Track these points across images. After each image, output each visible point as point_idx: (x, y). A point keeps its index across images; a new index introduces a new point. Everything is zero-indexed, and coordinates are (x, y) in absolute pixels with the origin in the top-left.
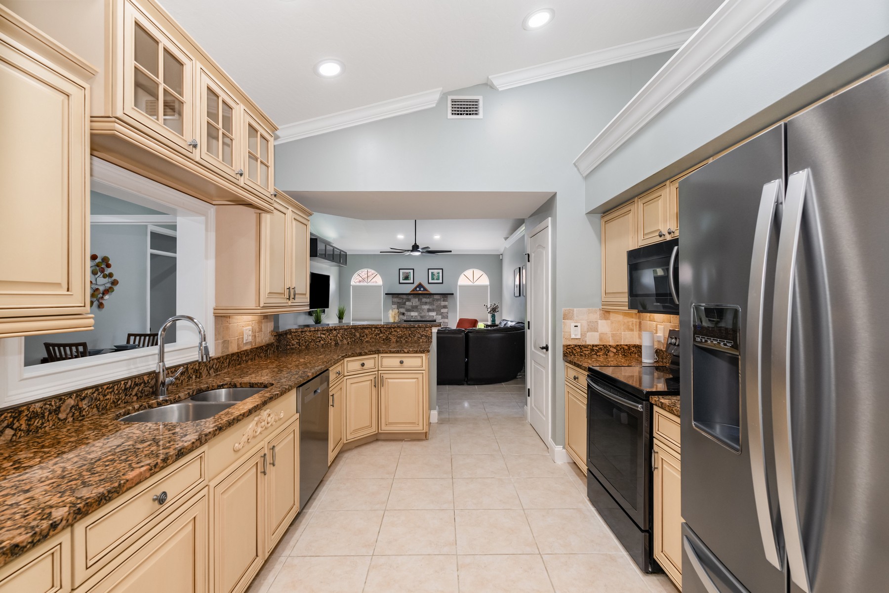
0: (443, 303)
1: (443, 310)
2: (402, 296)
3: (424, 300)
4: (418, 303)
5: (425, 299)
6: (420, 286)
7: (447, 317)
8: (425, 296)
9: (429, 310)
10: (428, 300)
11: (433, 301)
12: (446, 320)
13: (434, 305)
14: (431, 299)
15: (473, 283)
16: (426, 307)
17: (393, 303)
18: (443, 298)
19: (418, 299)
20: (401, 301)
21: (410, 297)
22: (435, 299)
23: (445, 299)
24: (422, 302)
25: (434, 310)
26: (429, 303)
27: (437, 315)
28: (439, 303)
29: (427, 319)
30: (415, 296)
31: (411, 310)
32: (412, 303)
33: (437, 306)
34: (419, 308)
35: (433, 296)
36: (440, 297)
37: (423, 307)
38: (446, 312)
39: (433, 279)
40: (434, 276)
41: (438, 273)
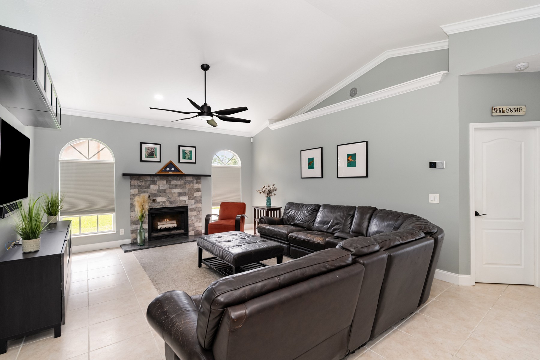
0: (196, 186)
1: (196, 194)
2: (144, 178)
3: (174, 182)
4: (166, 186)
5: (175, 181)
6: (171, 164)
7: (201, 202)
8: (175, 177)
9: (180, 194)
10: (178, 183)
11: (185, 183)
12: (200, 205)
13: (185, 188)
14: (182, 181)
15: (225, 164)
16: (176, 191)
17: (132, 187)
18: (196, 180)
19: (167, 182)
20: (143, 184)
21: (155, 178)
22: (188, 181)
23: (199, 181)
24: (172, 184)
25: (185, 194)
26: (180, 186)
27: (189, 199)
28: (192, 185)
29: (178, 205)
30: (162, 177)
31: (157, 194)
32: (159, 186)
33: (189, 190)
34: (167, 192)
35: (186, 177)
36: (193, 179)
37: (173, 190)
38: (200, 196)
39: (184, 158)
40: (186, 154)
41: (191, 152)
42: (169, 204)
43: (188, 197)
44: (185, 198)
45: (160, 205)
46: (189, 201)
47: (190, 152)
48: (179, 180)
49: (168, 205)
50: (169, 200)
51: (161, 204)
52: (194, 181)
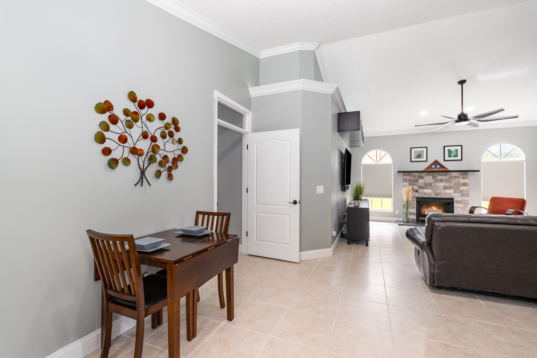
0: (462, 181)
1: (462, 188)
2: (413, 174)
3: (439, 177)
4: (432, 181)
5: (441, 177)
6: (436, 163)
7: (468, 195)
8: (441, 173)
9: (445, 188)
10: (444, 178)
11: (450, 178)
12: (466, 198)
13: (451, 182)
14: (447, 177)
15: (501, 159)
16: (442, 184)
17: (404, 180)
18: (462, 175)
19: (433, 177)
20: (413, 178)
21: (423, 174)
22: (454, 176)
23: (466, 176)
24: (437, 179)
25: (451, 188)
26: (445, 180)
27: (455, 192)
28: (458, 180)
29: (443, 197)
30: (428, 173)
31: (424, 187)
32: (426, 180)
33: (455, 184)
34: (433, 185)
35: (452, 173)
36: (459, 175)
37: (438, 184)
38: (466, 190)
39: (450, 156)
40: (452, 153)
41: (457, 151)
42: (435, 195)
43: (453, 190)
44: (451, 191)
45: (427, 196)
46: (455, 194)
47: (455, 150)
48: (445, 175)
49: (433, 196)
50: (435, 192)
51: (427, 194)
52: (460, 176)
